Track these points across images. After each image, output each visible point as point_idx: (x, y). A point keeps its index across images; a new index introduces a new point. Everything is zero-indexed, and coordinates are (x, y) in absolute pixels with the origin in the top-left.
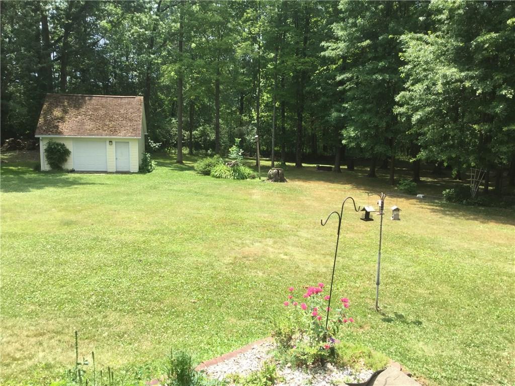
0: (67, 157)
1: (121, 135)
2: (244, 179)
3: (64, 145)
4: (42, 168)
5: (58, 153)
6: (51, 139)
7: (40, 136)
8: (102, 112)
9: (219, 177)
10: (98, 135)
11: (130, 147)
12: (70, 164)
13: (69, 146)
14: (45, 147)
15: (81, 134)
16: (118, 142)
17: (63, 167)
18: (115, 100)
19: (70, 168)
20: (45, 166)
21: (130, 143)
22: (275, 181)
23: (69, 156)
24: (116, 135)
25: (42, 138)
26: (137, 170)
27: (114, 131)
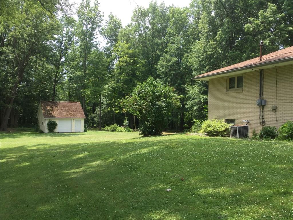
1: (78, 117)
3: (55, 122)
6: (50, 119)
8: (67, 108)
9: (121, 131)
10: (69, 117)
11: (81, 122)
13: (57, 122)
14: (47, 123)
15: (63, 117)
16: (77, 120)
17: (54, 131)
18: (70, 103)
19: (57, 131)
20: (46, 131)
21: (81, 120)
24: (76, 117)
26: (83, 131)
27: (75, 116)
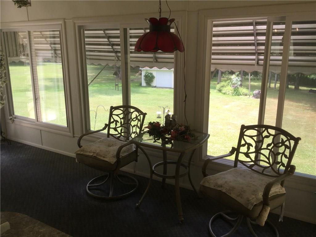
0: (153, 80)
2: (239, 96)
3: (152, 73)
4: (142, 85)
5: (149, 77)
6: (147, 70)
7: (142, 69)
12: (154, 83)
13: (155, 74)
14: (144, 74)
17: (151, 84)
19: (154, 85)
20: (144, 84)
22: (256, 98)
23: (154, 79)
25: (143, 70)
